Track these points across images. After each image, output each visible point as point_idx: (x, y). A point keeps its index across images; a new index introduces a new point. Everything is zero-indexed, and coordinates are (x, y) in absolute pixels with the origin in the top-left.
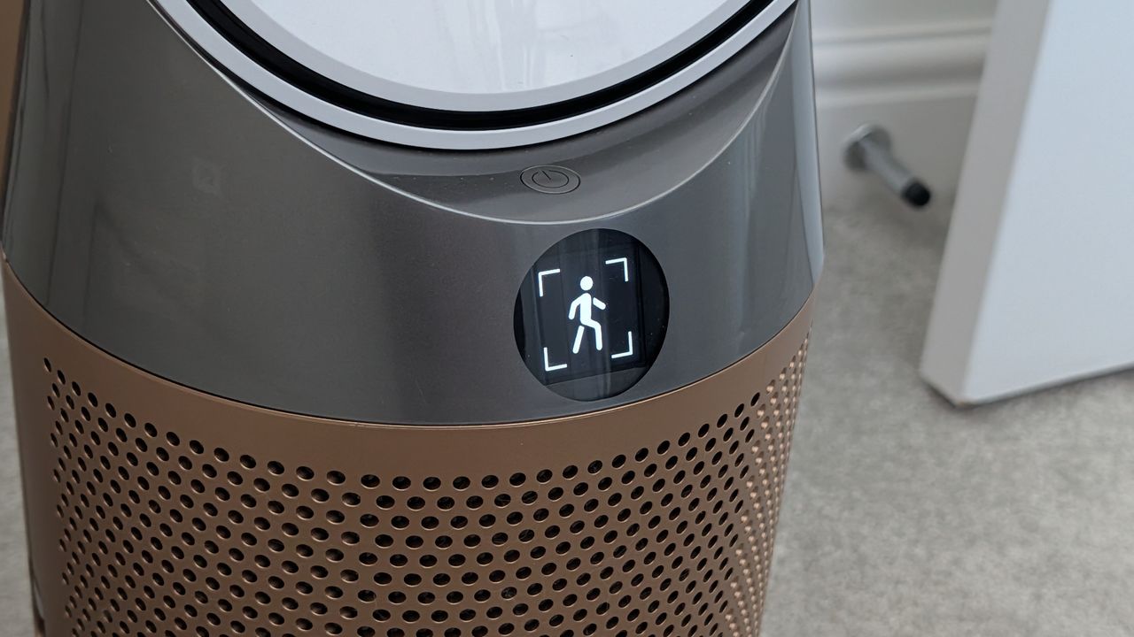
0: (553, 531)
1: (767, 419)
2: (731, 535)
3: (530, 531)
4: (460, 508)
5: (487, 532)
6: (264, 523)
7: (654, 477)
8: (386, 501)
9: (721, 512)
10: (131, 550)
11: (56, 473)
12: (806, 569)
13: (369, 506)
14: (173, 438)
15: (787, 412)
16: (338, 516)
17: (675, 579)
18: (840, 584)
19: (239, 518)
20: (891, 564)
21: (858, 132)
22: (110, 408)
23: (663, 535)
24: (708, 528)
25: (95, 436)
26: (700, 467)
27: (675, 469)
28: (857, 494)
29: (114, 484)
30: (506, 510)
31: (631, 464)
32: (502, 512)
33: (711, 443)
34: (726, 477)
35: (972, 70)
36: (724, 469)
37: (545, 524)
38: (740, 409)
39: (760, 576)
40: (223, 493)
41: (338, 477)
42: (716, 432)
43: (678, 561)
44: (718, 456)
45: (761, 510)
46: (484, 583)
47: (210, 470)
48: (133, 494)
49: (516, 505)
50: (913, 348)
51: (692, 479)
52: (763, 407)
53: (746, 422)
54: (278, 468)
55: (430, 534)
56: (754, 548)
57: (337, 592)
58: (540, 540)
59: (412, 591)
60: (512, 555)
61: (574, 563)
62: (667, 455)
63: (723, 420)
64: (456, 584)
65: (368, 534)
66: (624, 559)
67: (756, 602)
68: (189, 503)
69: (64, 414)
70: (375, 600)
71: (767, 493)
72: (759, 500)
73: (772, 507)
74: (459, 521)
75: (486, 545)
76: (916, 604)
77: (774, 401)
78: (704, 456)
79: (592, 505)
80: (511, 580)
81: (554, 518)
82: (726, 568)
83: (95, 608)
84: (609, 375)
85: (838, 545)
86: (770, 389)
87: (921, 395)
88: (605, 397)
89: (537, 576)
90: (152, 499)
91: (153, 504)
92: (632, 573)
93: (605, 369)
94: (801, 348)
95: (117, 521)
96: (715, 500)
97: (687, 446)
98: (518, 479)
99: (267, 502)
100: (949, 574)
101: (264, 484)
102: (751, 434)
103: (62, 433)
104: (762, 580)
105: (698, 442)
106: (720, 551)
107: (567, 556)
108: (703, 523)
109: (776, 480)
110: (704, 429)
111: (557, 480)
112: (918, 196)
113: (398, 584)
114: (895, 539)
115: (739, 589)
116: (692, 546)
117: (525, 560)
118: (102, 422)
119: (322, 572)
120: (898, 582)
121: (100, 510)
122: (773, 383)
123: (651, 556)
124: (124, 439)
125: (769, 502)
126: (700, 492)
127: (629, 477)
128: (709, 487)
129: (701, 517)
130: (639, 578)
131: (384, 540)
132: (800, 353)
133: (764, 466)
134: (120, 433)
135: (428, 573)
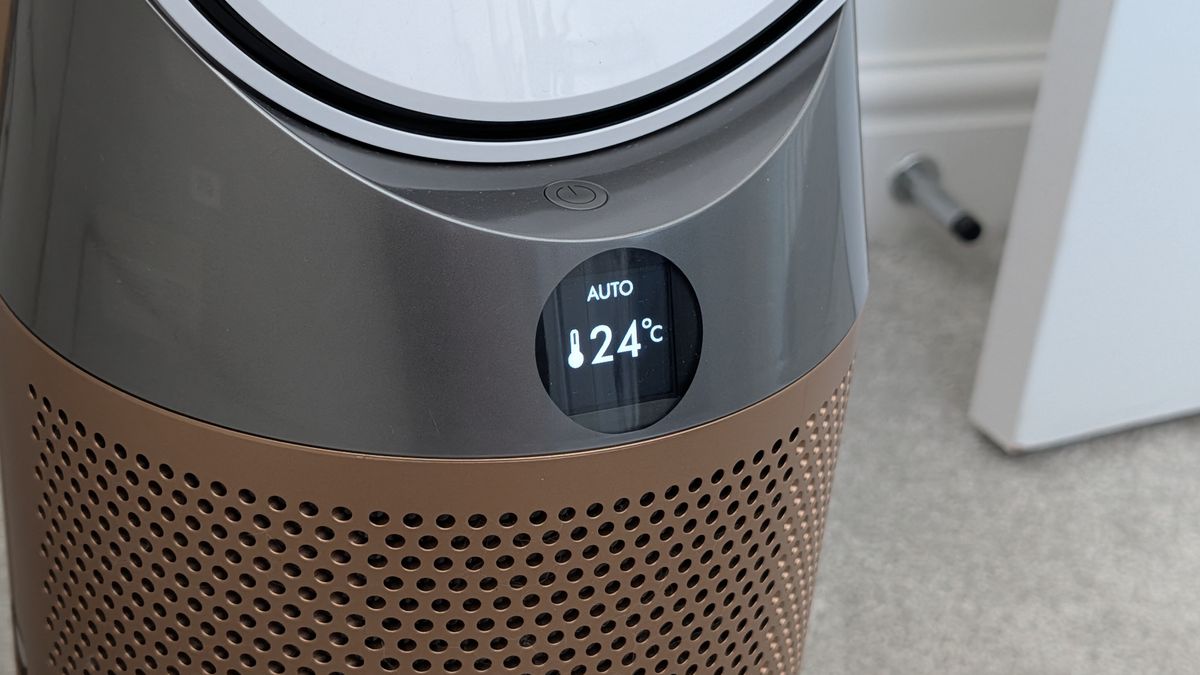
0: (575, 574)
1: (806, 456)
2: (767, 581)
3: (551, 574)
4: (476, 549)
5: (504, 575)
6: (264, 563)
7: (685, 517)
8: (395, 540)
9: (756, 556)
10: (120, 592)
11: (41, 510)
12: (847, 625)
13: (377, 545)
14: (166, 470)
15: (828, 450)
16: (344, 556)
17: (707, 629)
18: (883, 640)
19: (237, 558)
20: (937, 619)
21: (905, 161)
22: (99, 438)
23: (694, 580)
24: (742, 573)
25: (82, 468)
26: (734, 506)
27: (708, 509)
28: (901, 545)
29: (103, 520)
30: (526, 550)
31: (660, 503)
32: (521, 553)
33: (747, 481)
34: (762, 518)
35: (1025, 97)
36: (761, 509)
37: (567, 566)
38: (778, 445)
39: (797, 626)
40: (220, 530)
41: (344, 513)
42: (752, 469)
43: (710, 609)
44: (754, 496)
45: (800, 555)
46: (500, 630)
47: (206, 505)
48: (123, 532)
49: (536, 545)
50: (961, 390)
51: (726, 519)
52: (802, 444)
53: (784, 459)
54: (279, 503)
55: (443, 577)
56: (792, 596)
57: (342, 639)
58: (561, 583)
59: (423, 637)
60: (532, 600)
61: (598, 609)
62: (699, 493)
63: (759, 456)
64: (471, 631)
65: (376, 575)
66: (652, 605)
67: (794, 655)
68: (183, 541)
69: (50, 444)
70: (383, 648)
71: (806, 536)
72: (797, 544)
73: (811, 552)
74: (475, 563)
75: (504, 589)
76: (963, 662)
77: (814, 437)
78: (739, 494)
79: (618, 546)
80: (530, 627)
81: (577, 561)
82: (761, 617)
83: (81, 656)
84: (637, 405)
85: (881, 599)
86: (810, 424)
87: (970, 442)
88: (633, 429)
89: (558, 623)
90: (144, 537)
91: (144, 542)
92: (661, 621)
93: (633, 399)
94: (844, 381)
95: (105, 560)
96: (750, 543)
97: (721, 484)
98: (539, 517)
99: (268, 540)
100: (999, 632)
101: (264, 521)
102: (789, 472)
103: (47, 465)
104: (800, 631)
105: (731, 479)
106: (755, 599)
107: (591, 602)
108: (738, 568)
109: (816, 523)
110: (739, 466)
111: (581, 519)
112: (968, 230)
113: (408, 631)
114: (942, 593)
115: (776, 640)
116: (725, 592)
117: (545, 606)
118: (90, 453)
119: (326, 616)
120: (944, 639)
121: (87, 548)
122: (813, 417)
123: (681, 603)
124: (114, 471)
125: (808, 547)
126: (734, 534)
127: (658, 516)
128: (743, 529)
129: (735, 560)
130: (667, 627)
131: (393, 582)
132: (842, 386)
133: (803, 507)
134: (110, 465)
135: (440, 618)
